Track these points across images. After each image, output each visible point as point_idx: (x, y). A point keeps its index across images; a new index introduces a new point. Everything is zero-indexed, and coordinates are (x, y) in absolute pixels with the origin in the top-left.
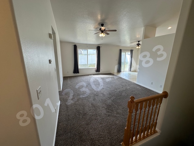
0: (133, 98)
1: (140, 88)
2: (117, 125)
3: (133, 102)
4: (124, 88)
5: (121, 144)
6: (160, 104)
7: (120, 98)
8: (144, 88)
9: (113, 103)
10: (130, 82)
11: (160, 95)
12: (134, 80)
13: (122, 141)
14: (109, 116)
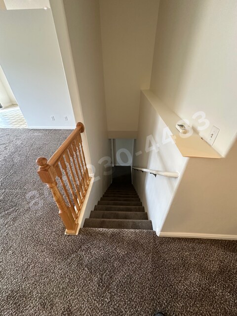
0: (42, 161)
1: (40, 134)
2: (42, 219)
3: (48, 167)
4: (11, 148)
5: (65, 233)
6: (81, 144)
7: (15, 172)
8: (47, 130)
9: (7, 190)
10: (16, 129)
11: (75, 131)
12: (21, 123)
13: (64, 229)
14: (14, 220)
